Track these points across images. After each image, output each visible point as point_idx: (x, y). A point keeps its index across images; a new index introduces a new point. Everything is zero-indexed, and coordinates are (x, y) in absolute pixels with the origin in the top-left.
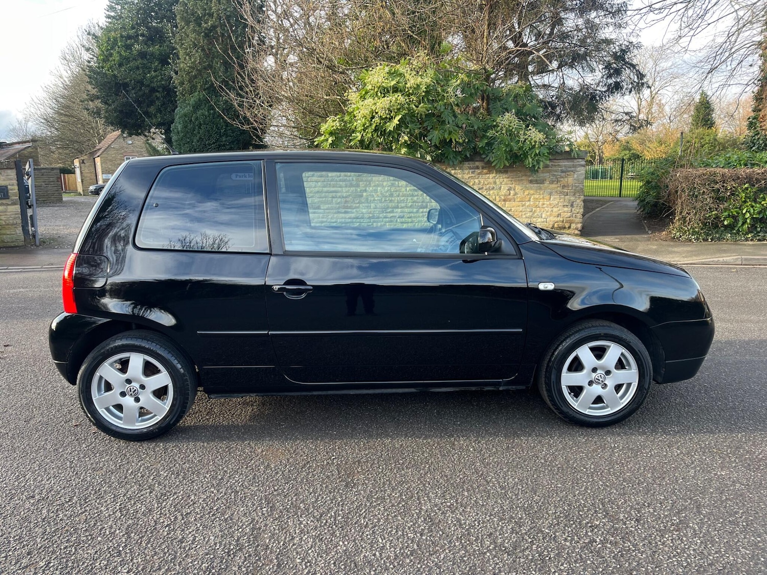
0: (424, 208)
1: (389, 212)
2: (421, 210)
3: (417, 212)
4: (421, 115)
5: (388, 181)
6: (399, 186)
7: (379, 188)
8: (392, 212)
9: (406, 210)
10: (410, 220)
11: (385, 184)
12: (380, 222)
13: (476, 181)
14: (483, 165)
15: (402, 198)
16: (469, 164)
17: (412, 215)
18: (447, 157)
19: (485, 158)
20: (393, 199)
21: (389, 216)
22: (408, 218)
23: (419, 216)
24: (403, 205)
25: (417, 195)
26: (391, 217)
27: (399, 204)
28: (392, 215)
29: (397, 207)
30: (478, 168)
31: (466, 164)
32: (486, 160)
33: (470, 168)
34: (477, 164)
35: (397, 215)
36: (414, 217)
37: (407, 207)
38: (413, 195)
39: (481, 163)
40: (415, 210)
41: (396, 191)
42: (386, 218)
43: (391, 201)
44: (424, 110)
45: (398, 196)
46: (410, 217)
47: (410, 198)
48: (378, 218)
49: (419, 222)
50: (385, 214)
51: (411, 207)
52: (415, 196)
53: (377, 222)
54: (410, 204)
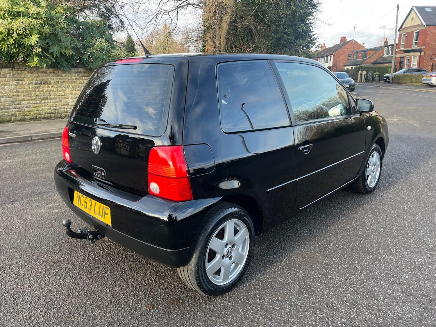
0: (45, 100)
1: (18, 104)
2: (44, 101)
3: (40, 103)
4: (46, 34)
5: (13, 81)
6: (23, 85)
7: (6, 87)
8: (20, 104)
9: (32, 101)
10: (35, 109)
11: (11, 83)
12: (11, 112)
13: (81, 81)
14: (84, 70)
15: (27, 94)
16: (74, 70)
17: (37, 105)
18: (62, 65)
19: (87, 66)
20: (19, 94)
21: (18, 107)
22: (34, 107)
23: (42, 106)
24: (28, 98)
25: (39, 91)
26: (20, 108)
27: (25, 98)
28: (20, 106)
29: (24, 100)
30: (81, 72)
31: (73, 70)
32: (89, 68)
33: (76, 73)
34: (80, 69)
35: (25, 106)
36: (39, 107)
37: (32, 100)
38: (35, 91)
39: (82, 69)
40: (38, 102)
41: (21, 88)
42: (16, 108)
43: (18, 96)
44: (48, 31)
45: (23, 92)
46: (35, 107)
47: (33, 93)
48: (9, 109)
49: (43, 110)
50: (14, 106)
51: (35, 99)
52: (37, 91)
53: (8, 112)
54: (34, 97)
